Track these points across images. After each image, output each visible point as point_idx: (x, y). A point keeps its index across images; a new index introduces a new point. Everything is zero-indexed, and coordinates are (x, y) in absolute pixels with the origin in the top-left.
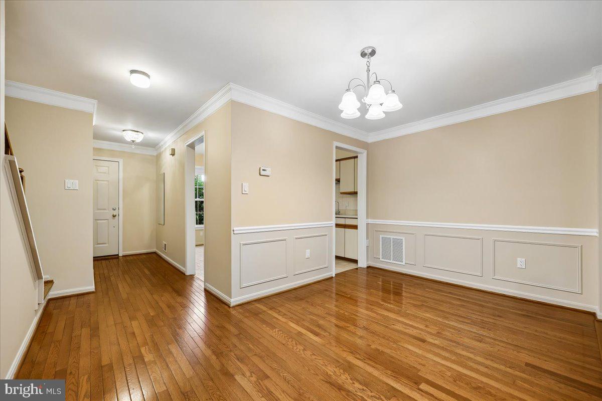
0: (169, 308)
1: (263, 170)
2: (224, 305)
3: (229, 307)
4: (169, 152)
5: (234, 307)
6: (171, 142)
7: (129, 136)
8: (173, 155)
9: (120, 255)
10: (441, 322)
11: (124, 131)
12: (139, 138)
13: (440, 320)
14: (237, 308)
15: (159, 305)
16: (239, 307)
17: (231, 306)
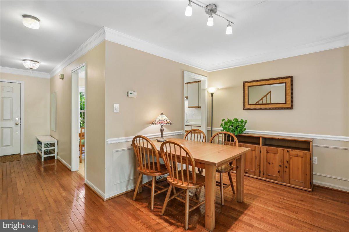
0: (55, 202)
1: (130, 93)
2: (99, 199)
3: (103, 200)
4: (59, 77)
5: (107, 200)
6: (61, 69)
7: (28, 64)
8: (62, 79)
9: (21, 154)
10: (263, 207)
11: (23, 60)
12: (36, 66)
13: (262, 206)
14: (109, 202)
15: (47, 200)
16: (111, 200)
17: (105, 200)
